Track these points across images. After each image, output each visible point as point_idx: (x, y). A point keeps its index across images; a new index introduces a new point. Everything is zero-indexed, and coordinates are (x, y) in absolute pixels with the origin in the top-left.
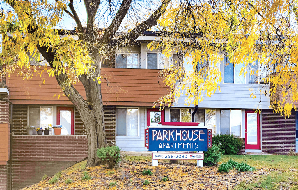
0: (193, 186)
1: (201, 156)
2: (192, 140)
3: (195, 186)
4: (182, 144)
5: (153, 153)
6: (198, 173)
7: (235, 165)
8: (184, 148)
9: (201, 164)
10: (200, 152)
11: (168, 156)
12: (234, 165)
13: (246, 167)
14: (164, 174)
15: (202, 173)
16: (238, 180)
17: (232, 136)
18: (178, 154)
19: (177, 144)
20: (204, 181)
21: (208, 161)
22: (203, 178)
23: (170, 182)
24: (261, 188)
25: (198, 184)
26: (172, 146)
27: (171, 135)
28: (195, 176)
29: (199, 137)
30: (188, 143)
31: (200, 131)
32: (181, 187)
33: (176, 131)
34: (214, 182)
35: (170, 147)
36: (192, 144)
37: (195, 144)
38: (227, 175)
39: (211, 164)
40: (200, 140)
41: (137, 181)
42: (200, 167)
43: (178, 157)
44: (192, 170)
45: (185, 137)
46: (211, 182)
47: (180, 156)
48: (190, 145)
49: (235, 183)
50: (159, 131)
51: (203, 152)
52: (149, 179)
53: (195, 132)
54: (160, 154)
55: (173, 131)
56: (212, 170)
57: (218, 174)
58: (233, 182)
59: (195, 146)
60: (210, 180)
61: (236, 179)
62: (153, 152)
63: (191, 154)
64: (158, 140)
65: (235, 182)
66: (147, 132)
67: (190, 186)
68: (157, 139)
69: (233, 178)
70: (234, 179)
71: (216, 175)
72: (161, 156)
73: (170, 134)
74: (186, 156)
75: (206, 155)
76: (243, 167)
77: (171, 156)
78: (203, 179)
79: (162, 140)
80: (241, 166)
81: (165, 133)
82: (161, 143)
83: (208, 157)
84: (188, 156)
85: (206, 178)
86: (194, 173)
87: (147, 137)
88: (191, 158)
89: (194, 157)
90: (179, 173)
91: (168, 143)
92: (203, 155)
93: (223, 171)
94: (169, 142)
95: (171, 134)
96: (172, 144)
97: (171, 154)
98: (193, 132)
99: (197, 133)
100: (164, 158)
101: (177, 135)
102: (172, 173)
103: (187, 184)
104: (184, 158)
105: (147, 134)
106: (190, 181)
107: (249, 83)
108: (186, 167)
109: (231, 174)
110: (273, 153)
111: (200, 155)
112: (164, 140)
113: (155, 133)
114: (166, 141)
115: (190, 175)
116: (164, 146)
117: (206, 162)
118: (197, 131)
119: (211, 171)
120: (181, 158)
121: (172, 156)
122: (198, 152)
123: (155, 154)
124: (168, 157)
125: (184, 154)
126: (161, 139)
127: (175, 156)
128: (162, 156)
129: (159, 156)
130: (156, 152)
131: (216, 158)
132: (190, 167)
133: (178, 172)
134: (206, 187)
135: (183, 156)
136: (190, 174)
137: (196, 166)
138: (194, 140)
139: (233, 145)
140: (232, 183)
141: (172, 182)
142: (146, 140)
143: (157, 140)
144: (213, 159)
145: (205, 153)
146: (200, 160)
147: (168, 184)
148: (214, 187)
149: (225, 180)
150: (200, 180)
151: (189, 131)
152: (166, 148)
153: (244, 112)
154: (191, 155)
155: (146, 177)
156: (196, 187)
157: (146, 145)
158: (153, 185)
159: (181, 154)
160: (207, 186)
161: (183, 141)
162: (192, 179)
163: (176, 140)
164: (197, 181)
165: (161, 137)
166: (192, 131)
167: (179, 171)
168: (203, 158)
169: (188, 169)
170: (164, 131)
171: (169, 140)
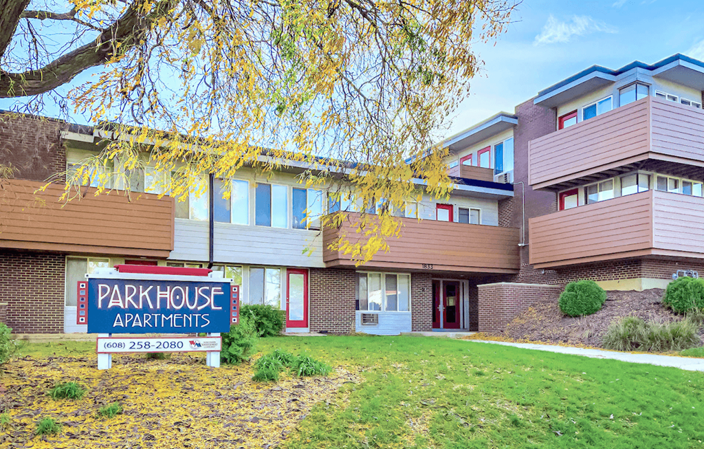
0: (189, 430)
1: (214, 344)
2: (196, 309)
3: (195, 428)
4: (171, 316)
5: (98, 338)
6: (207, 385)
7: (288, 362)
8: (175, 326)
9: (214, 360)
10: (213, 335)
11: (136, 344)
12: (285, 360)
13: (314, 364)
14: (115, 393)
15: (216, 384)
16: (305, 400)
17: (269, 307)
18: (162, 341)
19: (159, 318)
20: (221, 410)
21: (231, 355)
22: (218, 401)
23: (124, 418)
24: (365, 423)
25: (204, 422)
26: (147, 321)
27: (144, 297)
28: (198, 394)
29: (210, 301)
30: (185, 315)
31: (213, 289)
32: (152, 437)
33: (158, 287)
34: (246, 412)
35: (143, 325)
36: (194, 318)
37: (202, 317)
38: (275, 388)
39: (237, 361)
40: (213, 307)
41: (24, 420)
42: (211, 369)
43: (161, 346)
44: (192, 378)
45: (178, 302)
46: (238, 411)
47: (166, 345)
48: (190, 319)
49: (298, 411)
50: (116, 287)
51: (219, 334)
52: (66, 410)
53: (203, 291)
54: (118, 341)
55: (151, 287)
56: (239, 374)
57: (255, 386)
58: (293, 410)
59: (201, 321)
60: (235, 405)
61: (298, 398)
62: (100, 335)
63: (191, 340)
64: (113, 307)
65: (297, 408)
66: (84, 287)
67: (179, 430)
68: (111, 305)
69: (292, 398)
70: (294, 400)
71: (251, 391)
72: (120, 345)
73: (141, 295)
74: (180, 345)
75: (227, 340)
76: (307, 364)
77: (144, 345)
78: (219, 404)
79: (122, 307)
80: (303, 364)
81: (131, 290)
82: (119, 315)
83: (229, 344)
84: (185, 344)
85: (226, 400)
86: (196, 387)
87: (84, 301)
88: (192, 347)
89: (199, 345)
90: (159, 388)
91: (137, 315)
92: (219, 341)
93: (265, 377)
94: (141, 312)
95: (146, 293)
96: (147, 317)
97: (144, 341)
98: (198, 291)
99: (208, 293)
100: (127, 349)
101: (159, 296)
102: (139, 388)
103: (173, 423)
104: (177, 349)
105: (83, 293)
106: (183, 412)
107: (293, 227)
108: (180, 371)
109: (283, 385)
110: (326, 332)
111: (214, 341)
112: (126, 307)
113: (104, 290)
114: (132, 310)
115: (186, 393)
116: (127, 321)
117: (227, 357)
118: (208, 288)
119: (238, 377)
120: (169, 349)
121: (148, 345)
122: (210, 333)
123: (103, 341)
124: (136, 346)
125: (177, 341)
126: (121, 305)
127: (155, 343)
128: (123, 345)
129: (115, 345)
130: (107, 335)
131: (246, 347)
132: (188, 368)
133: (157, 385)
134: (225, 430)
135: (173, 345)
136: (185, 391)
137: (202, 366)
138: (199, 308)
139: (271, 320)
140: (292, 412)
141: (131, 418)
142: (81, 308)
143: (109, 306)
144: (241, 349)
145: (223, 337)
146: (212, 353)
147: (118, 428)
148: (245, 429)
149: (274, 403)
150: (211, 406)
151: (187, 288)
152: (133, 326)
153: (285, 272)
154: (192, 343)
155: (60, 404)
156: (197, 434)
157: (80, 318)
158: (68, 434)
159: (170, 341)
160: (228, 425)
161: (173, 311)
162: (190, 404)
163: (158, 307)
164: (202, 412)
165: (120, 300)
166: (196, 288)
167: (161, 380)
168: (219, 347)
169: (182, 374)
170: (127, 286)
171: (141, 307)
